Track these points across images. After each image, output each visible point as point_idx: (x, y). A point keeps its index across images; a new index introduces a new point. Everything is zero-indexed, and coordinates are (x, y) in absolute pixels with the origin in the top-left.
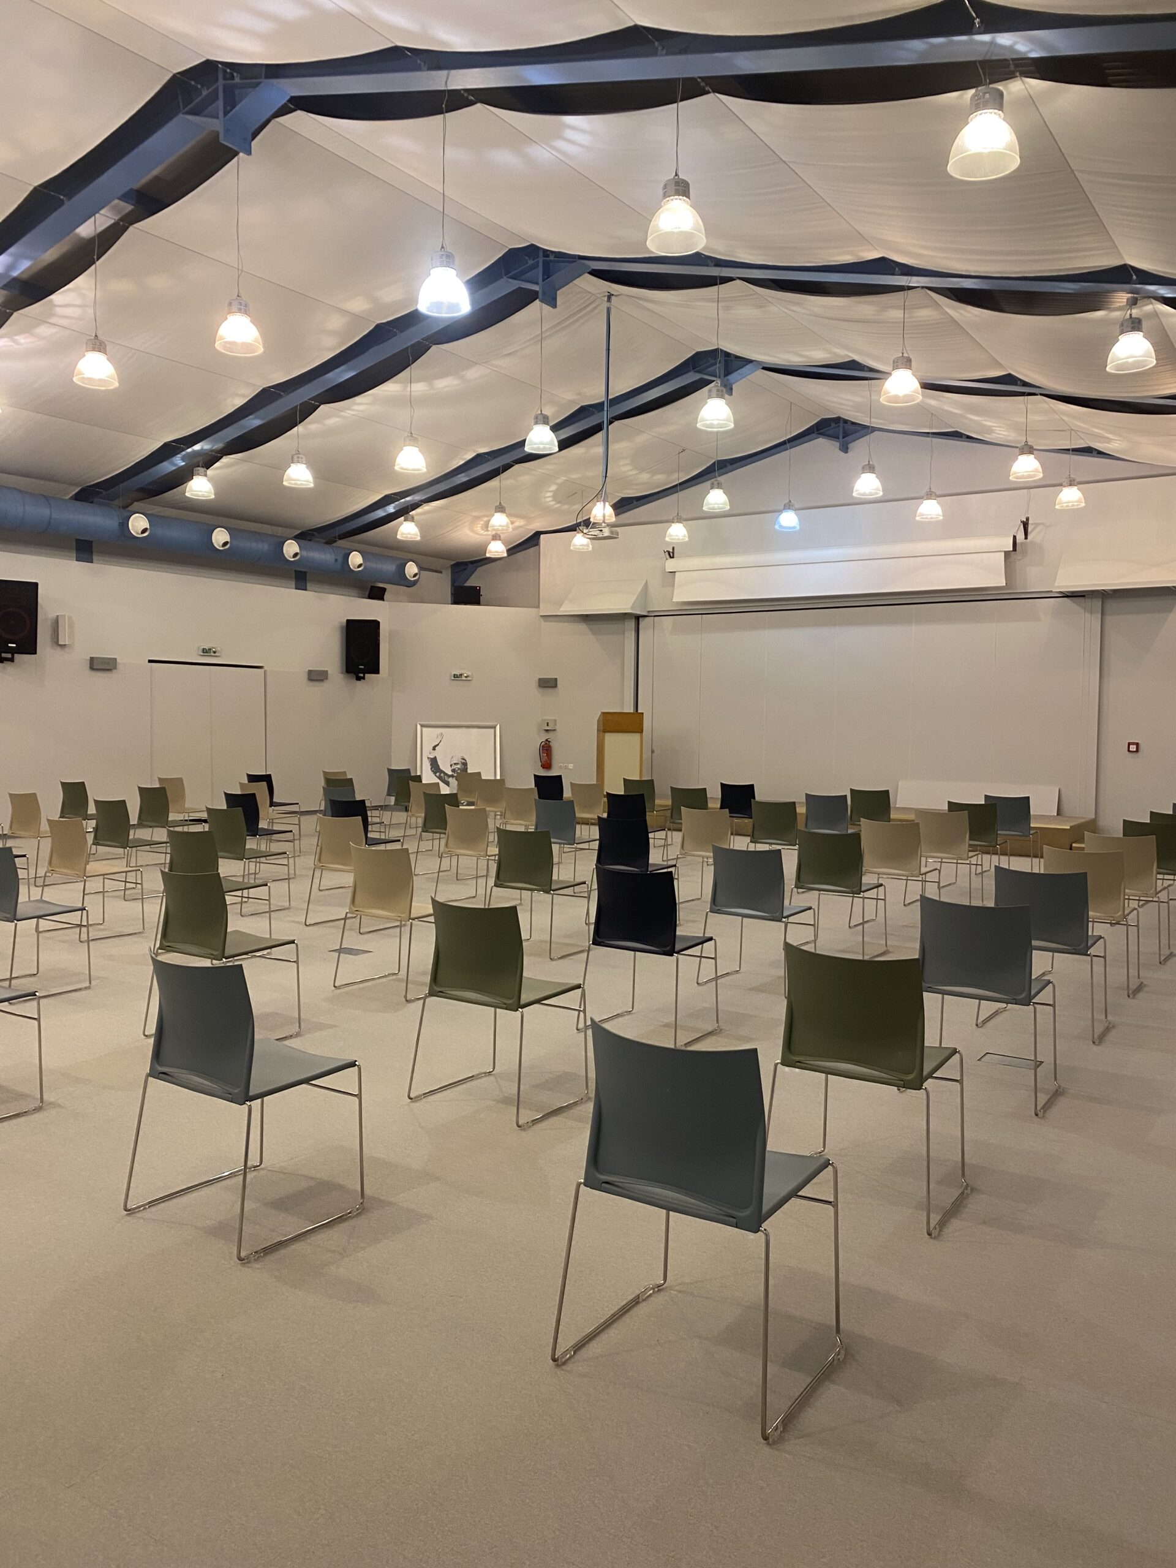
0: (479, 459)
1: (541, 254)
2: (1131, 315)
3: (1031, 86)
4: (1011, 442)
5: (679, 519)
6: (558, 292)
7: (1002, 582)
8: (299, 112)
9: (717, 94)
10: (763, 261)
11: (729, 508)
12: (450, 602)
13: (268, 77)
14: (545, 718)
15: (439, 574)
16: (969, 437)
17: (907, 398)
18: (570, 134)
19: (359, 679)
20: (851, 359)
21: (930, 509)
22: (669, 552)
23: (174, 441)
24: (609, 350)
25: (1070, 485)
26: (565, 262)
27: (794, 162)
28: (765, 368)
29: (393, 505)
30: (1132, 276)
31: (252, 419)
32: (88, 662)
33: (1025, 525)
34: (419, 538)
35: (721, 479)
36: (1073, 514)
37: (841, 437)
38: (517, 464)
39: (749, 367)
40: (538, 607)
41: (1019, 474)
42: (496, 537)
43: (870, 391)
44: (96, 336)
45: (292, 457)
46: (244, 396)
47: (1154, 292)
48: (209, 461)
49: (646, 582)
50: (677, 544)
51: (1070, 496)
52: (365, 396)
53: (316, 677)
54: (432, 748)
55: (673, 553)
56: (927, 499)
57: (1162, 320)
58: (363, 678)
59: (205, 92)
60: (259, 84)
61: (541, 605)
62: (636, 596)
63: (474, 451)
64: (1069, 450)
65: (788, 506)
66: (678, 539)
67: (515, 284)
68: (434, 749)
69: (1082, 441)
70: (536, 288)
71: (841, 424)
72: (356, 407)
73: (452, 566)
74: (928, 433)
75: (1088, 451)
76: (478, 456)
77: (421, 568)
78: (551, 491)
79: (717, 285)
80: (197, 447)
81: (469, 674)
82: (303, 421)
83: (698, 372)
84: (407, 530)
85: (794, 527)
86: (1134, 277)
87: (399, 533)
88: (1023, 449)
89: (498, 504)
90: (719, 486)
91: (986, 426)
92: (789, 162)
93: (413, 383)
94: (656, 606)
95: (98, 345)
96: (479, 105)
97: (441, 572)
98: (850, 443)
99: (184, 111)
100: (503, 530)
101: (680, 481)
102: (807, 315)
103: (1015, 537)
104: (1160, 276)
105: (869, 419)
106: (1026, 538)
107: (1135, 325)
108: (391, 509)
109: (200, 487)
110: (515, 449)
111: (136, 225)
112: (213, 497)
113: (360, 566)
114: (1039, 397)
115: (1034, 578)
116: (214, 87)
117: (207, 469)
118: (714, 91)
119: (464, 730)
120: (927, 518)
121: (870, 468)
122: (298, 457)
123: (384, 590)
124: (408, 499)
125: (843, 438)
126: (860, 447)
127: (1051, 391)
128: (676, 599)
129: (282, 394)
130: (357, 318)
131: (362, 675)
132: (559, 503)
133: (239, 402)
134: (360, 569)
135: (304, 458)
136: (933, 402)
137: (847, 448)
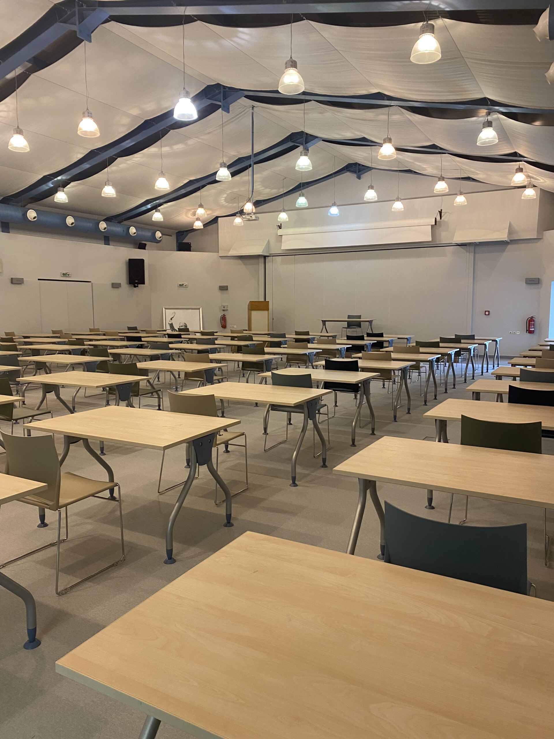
0: (191, 182)
1: (222, 88)
2: (487, 120)
3: (446, 22)
4: (435, 175)
5: (284, 211)
6: (230, 106)
7: (430, 239)
8: (112, 22)
9: (308, 21)
10: (326, 93)
11: (308, 205)
12: (176, 250)
13: (99, 6)
14: (223, 304)
15: (170, 237)
16: (415, 172)
17: (390, 156)
18: (240, 35)
19: (135, 287)
20: (363, 137)
21: (398, 206)
22: (279, 226)
23: (48, 175)
24: (253, 132)
25: (461, 195)
26: (233, 91)
27: (341, 50)
28: (323, 140)
29: (150, 204)
30: (488, 102)
31: (86, 164)
32: (10, 280)
33: (440, 213)
34: (162, 220)
35: (303, 191)
36: (461, 207)
37: (357, 172)
38: (208, 184)
39: (316, 139)
40: (218, 252)
41: (438, 190)
42: (198, 219)
43: (371, 151)
44: (18, 127)
45: (106, 183)
46: (81, 153)
47: (498, 109)
48: (65, 184)
49: (269, 240)
50: (283, 222)
51: (460, 199)
52: (139, 154)
53: (116, 286)
54: (170, 319)
55: (281, 226)
56: (397, 201)
57: (501, 121)
58: (138, 286)
59: (69, 13)
60: (96, 9)
61: (219, 252)
62: (264, 247)
63: (188, 179)
64: (460, 178)
65: (334, 204)
66: (284, 220)
67: (210, 102)
68: (171, 319)
69: (466, 174)
70: (220, 103)
71: (357, 166)
72: (134, 159)
73: (177, 233)
74: (397, 170)
75: (468, 179)
76: (190, 181)
77: (162, 234)
78: (224, 197)
79: (303, 103)
80: (59, 178)
81: (187, 284)
82: (110, 165)
83: (293, 142)
84: (157, 216)
85: (337, 214)
86: (489, 103)
87: (153, 218)
88: (440, 178)
89: (200, 204)
90: (303, 196)
91: (423, 167)
92: (340, 50)
93: (163, 147)
94: (273, 252)
95: (19, 131)
96: (199, 22)
97: (171, 236)
98: (361, 175)
99: (59, 21)
100: (202, 216)
101: (284, 192)
102: (343, 117)
103: (436, 218)
104: (500, 103)
105: (371, 164)
106: (441, 219)
107: (489, 124)
108: (149, 206)
109: (61, 197)
110: (208, 178)
111: (34, 74)
112: (67, 201)
113: (135, 233)
114: (447, 154)
115: (444, 237)
116: (74, 9)
117: (64, 188)
118: (307, 19)
119: (185, 310)
120: (397, 210)
121: (371, 187)
122: (108, 183)
123: (146, 244)
124: (157, 201)
125: (358, 172)
126: (366, 177)
127: (451, 152)
128: (283, 248)
129: (100, 152)
130: (135, 118)
131: (137, 285)
132: (227, 203)
133: (80, 156)
134: (135, 235)
135: (111, 183)
136: (400, 157)
137: (360, 177)
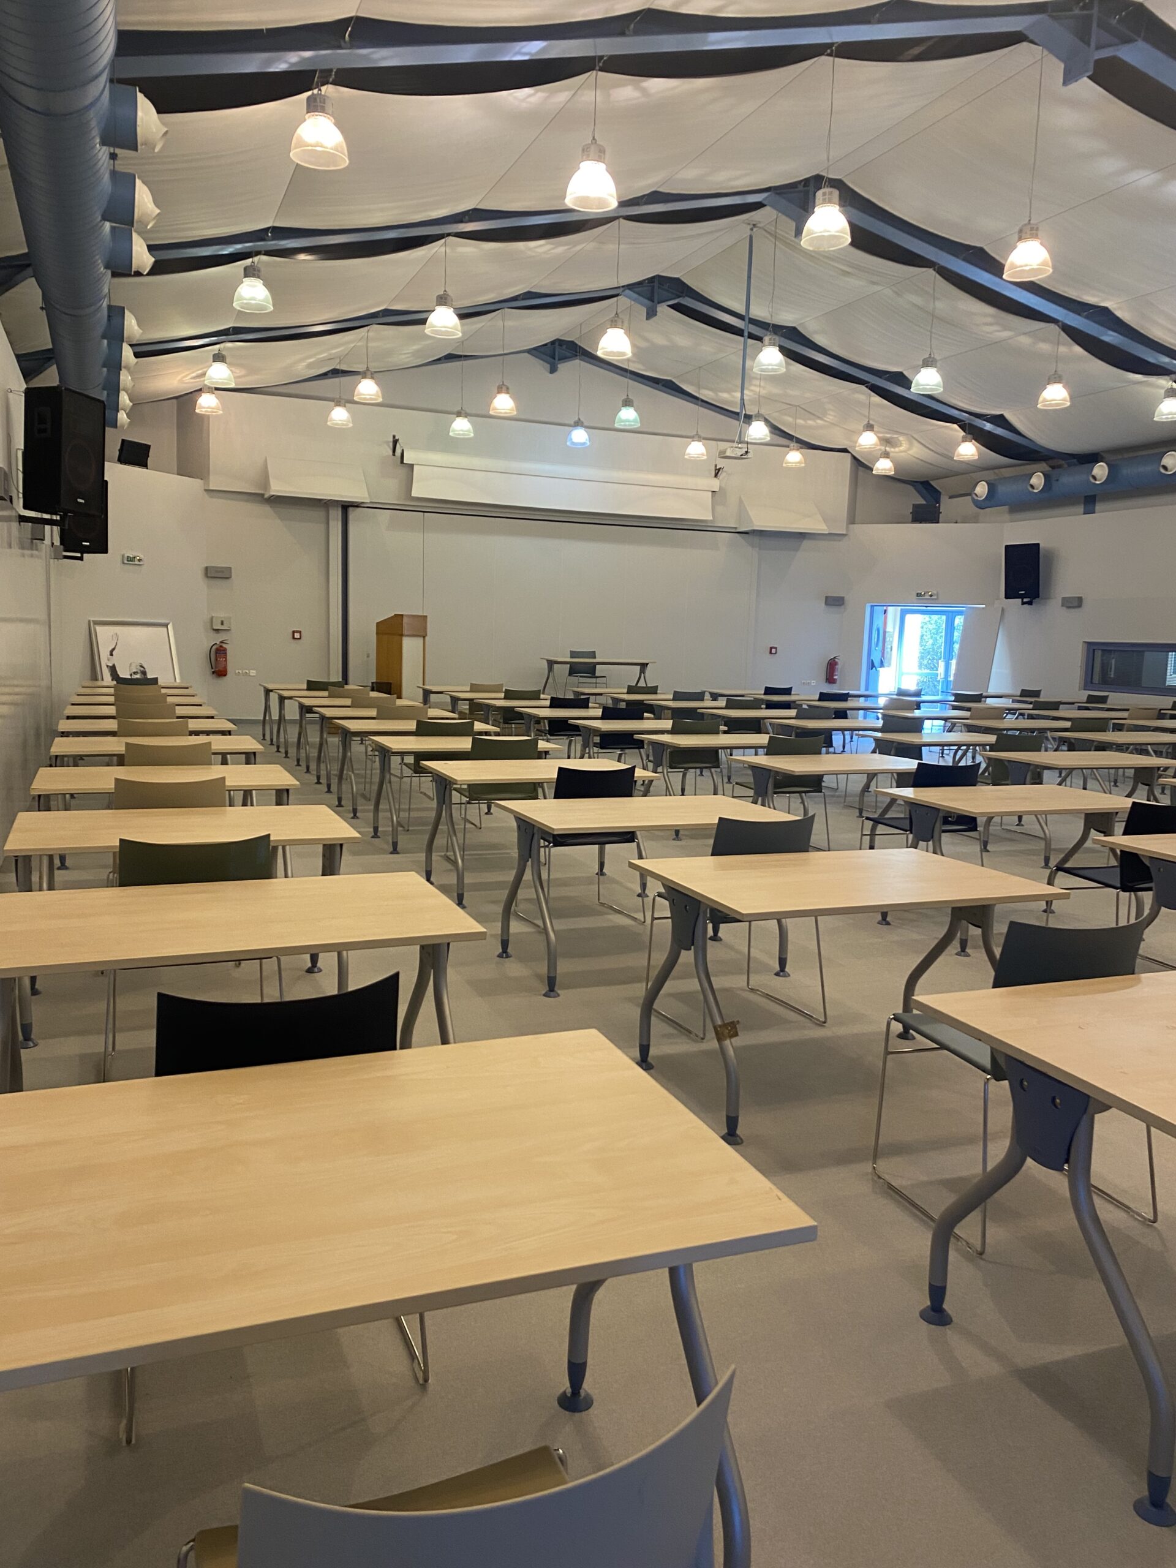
7: (709, 517)
14: (215, 615)
21: (696, 449)
33: (718, 471)
40: (206, 479)
49: (363, 470)
54: (109, 654)
58: (86, 558)
61: (209, 477)
62: (365, 485)
65: (580, 423)
68: (111, 654)
71: (557, 346)
81: (142, 557)
94: (375, 498)
98: (559, 365)
128: (416, 493)
137: (556, 370)
